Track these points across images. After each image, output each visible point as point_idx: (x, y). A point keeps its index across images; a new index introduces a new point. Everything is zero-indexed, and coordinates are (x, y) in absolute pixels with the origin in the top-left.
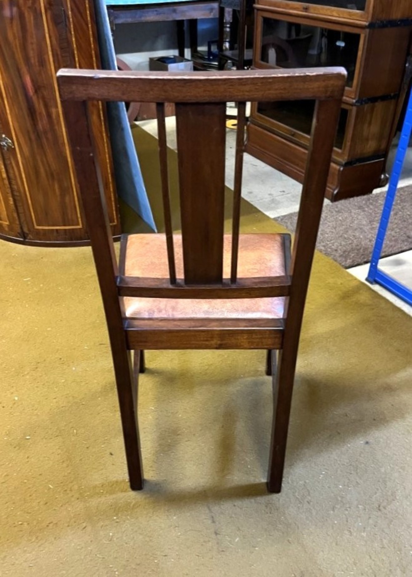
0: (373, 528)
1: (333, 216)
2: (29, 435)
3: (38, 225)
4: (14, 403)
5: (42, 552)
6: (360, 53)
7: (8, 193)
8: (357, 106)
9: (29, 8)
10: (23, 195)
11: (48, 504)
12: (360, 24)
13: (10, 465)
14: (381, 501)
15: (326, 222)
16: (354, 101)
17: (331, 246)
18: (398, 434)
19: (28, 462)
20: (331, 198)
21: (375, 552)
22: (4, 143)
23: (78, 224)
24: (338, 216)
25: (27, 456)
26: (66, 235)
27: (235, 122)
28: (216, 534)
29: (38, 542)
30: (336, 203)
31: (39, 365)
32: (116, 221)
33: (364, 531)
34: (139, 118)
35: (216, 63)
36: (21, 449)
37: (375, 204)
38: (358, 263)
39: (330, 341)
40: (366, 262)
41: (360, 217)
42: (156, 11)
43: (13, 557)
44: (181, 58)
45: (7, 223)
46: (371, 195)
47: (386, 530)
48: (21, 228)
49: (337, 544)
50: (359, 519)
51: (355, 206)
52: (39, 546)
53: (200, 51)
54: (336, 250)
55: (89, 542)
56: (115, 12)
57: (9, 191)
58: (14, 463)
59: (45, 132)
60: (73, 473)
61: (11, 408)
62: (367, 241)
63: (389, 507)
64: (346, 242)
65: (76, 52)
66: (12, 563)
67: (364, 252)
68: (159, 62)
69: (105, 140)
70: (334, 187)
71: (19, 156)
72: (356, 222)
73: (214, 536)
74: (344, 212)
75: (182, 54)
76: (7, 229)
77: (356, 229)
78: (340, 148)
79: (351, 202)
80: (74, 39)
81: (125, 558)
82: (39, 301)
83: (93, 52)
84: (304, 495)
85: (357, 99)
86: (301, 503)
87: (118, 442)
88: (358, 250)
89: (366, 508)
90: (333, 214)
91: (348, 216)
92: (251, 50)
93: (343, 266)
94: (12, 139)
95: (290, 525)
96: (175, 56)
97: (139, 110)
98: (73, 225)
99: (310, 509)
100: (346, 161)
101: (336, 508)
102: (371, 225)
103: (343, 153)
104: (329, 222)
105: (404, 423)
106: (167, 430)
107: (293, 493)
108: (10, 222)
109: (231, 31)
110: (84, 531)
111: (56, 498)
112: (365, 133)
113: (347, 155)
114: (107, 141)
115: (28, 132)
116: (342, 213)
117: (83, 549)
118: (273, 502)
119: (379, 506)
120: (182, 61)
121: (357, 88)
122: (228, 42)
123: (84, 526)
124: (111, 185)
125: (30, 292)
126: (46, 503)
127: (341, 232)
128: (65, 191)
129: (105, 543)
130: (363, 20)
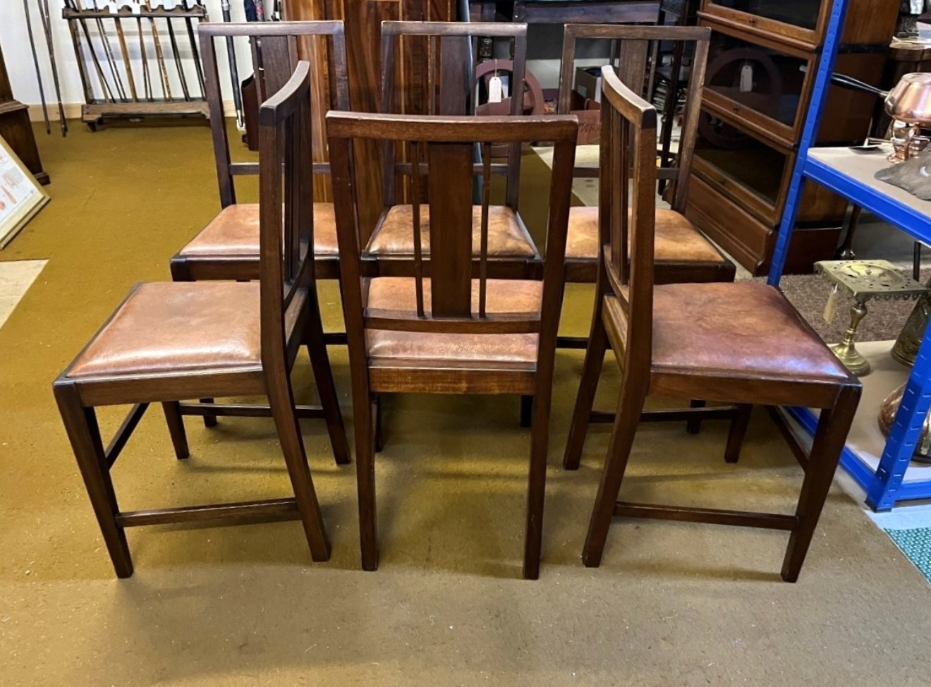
9: (387, 10)
12: (808, 48)
16: (792, 144)
20: (753, 271)
42: (583, 9)
56: (528, 9)
70: (759, 257)
78: (773, 205)
85: (797, 143)
103: (775, 212)
121: (798, 127)
130: (812, 42)
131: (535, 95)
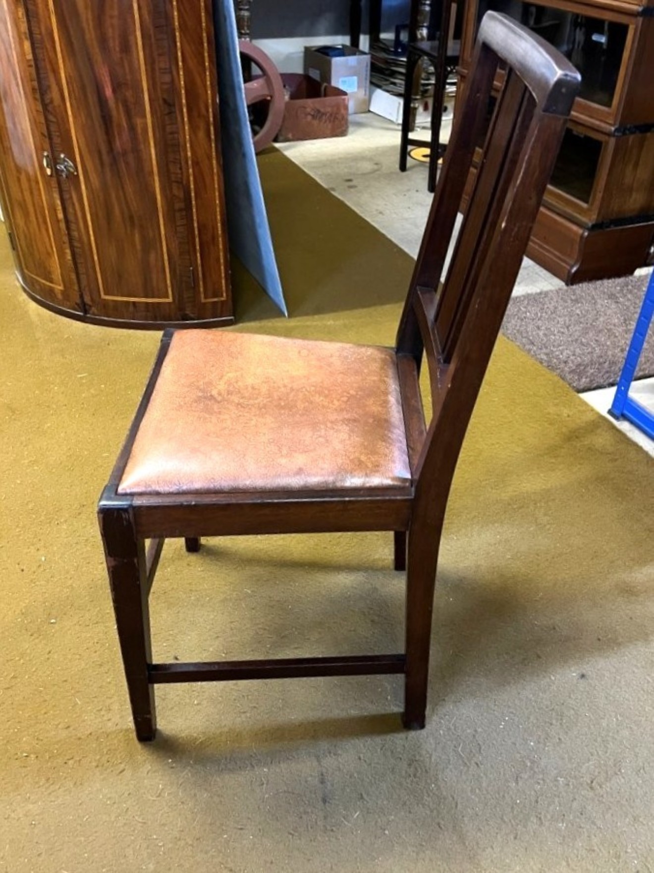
0: (578, 817)
1: (567, 307)
2: (56, 618)
3: (106, 294)
4: (40, 566)
5: (52, 803)
6: (626, 55)
7: (64, 243)
8: (617, 136)
10: (87, 248)
11: (71, 729)
12: (629, 9)
13: (22, 661)
14: (596, 774)
15: (554, 315)
16: (613, 129)
17: (558, 355)
18: (636, 666)
19: (48, 659)
20: (566, 277)
21: (577, 857)
22: (62, 167)
23: (167, 297)
24: (574, 309)
25: (48, 650)
26: (148, 311)
27: (427, 151)
28: (324, 801)
29: (47, 788)
30: (574, 287)
31: (84, 509)
32: (224, 295)
33: (563, 822)
34: (281, 138)
35: (405, 59)
36: (41, 637)
37: (636, 293)
38: (599, 384)
39: (541, 507)
40: (612, 385)
41: (609, 312)
43: (8, 807)
44: (354, 49)
45: (61, 288)
46: (631, 278)
47: (599, 823)
48: (81, 296)
49: (515, 838)
50: (556, 800)
51: (604, 293)
52: (50, 794)
53: (384, 40)
54: (565, 362)
55: (126, 794)
57: (66, 239)
58: (28, 658)
59: (125, 153)
60: (114, 682)
61: (34, 572)
62: (616, 351)
63: (608, 784)
64: (583, 350)
65: (177, 34)
66: (6, 816)
67: (610, 367)
68: (319, 54)
69: (215, 170)
70: (572, 262)
71: (83, 187)
72: (601, 319)
73: (320, 804)
74: (584, 302)
75: (355, 43)
76: (60, 296)
77: (600, 331)
78: (586, 202)
79: (598, 286)
80: (176, 13)
81: (179, 825)
82: (95, 410)
83: (204, 35)
84: (471, 751)
85: (617, 126)
86: (466, 764)
87: (189, 640)
88: (600, 364)
89: (571, 784)
90: (566, 304)
91: (590, 309)
92: (458, 41)
93: (574, 387)
94: (74, 161)
95: (445, 798)
96: (344, 46)
97: (282, 127)
98: (159, 297)
99: (479, 776)
100: (594, 222)
101: (521, 778)
102: (627, 325)
103: (589, 210)
104: (559, 316)
105: (647, 650)
106: (267, 628)
107: (455, 747)
108: (65, 286)
109: (432, 11)
110: (120, 777)
111: (84, 721)
112: (628, 180)
113: (596, 212)
114: (218, 172)
115: (100, 152)
116: (582, 303)
117: (116, 806)
118: (422, 759)
119: (592, 782)
120: (354, 54)
121: (618, 109)
122: (426, 27)
123: (121, 769)
124: (220, 239)
125: (83, 395)
126: (68, 727)
127: (577, 333)
128: (150, 244)
129: (149, 800)
130: (636, 2)
131: (273, 81)
